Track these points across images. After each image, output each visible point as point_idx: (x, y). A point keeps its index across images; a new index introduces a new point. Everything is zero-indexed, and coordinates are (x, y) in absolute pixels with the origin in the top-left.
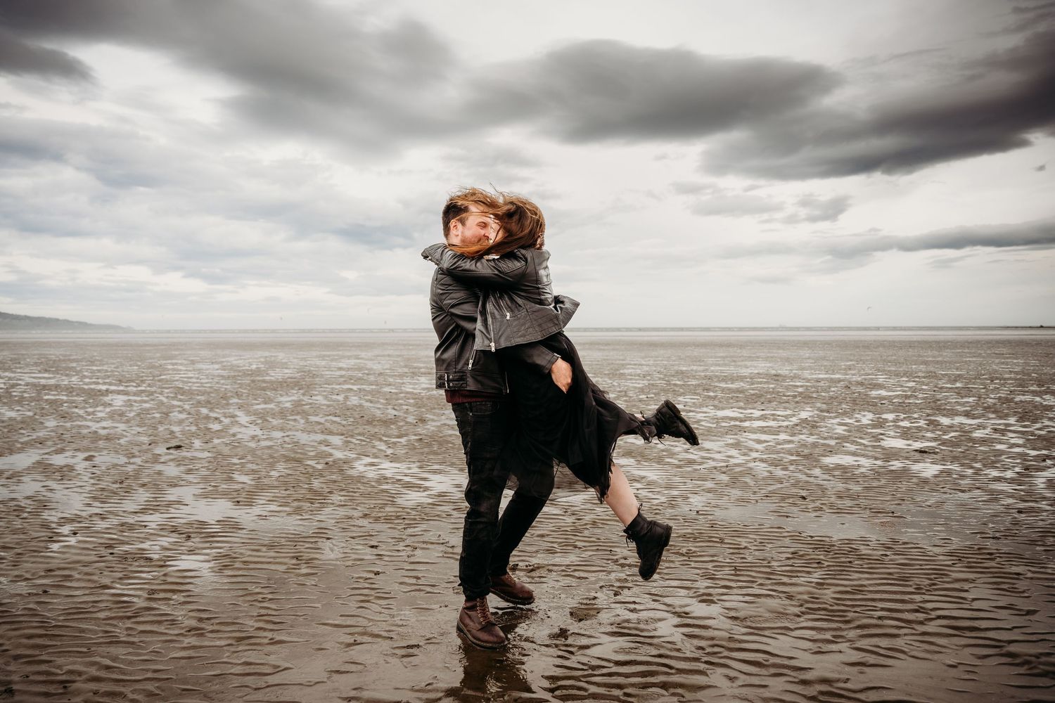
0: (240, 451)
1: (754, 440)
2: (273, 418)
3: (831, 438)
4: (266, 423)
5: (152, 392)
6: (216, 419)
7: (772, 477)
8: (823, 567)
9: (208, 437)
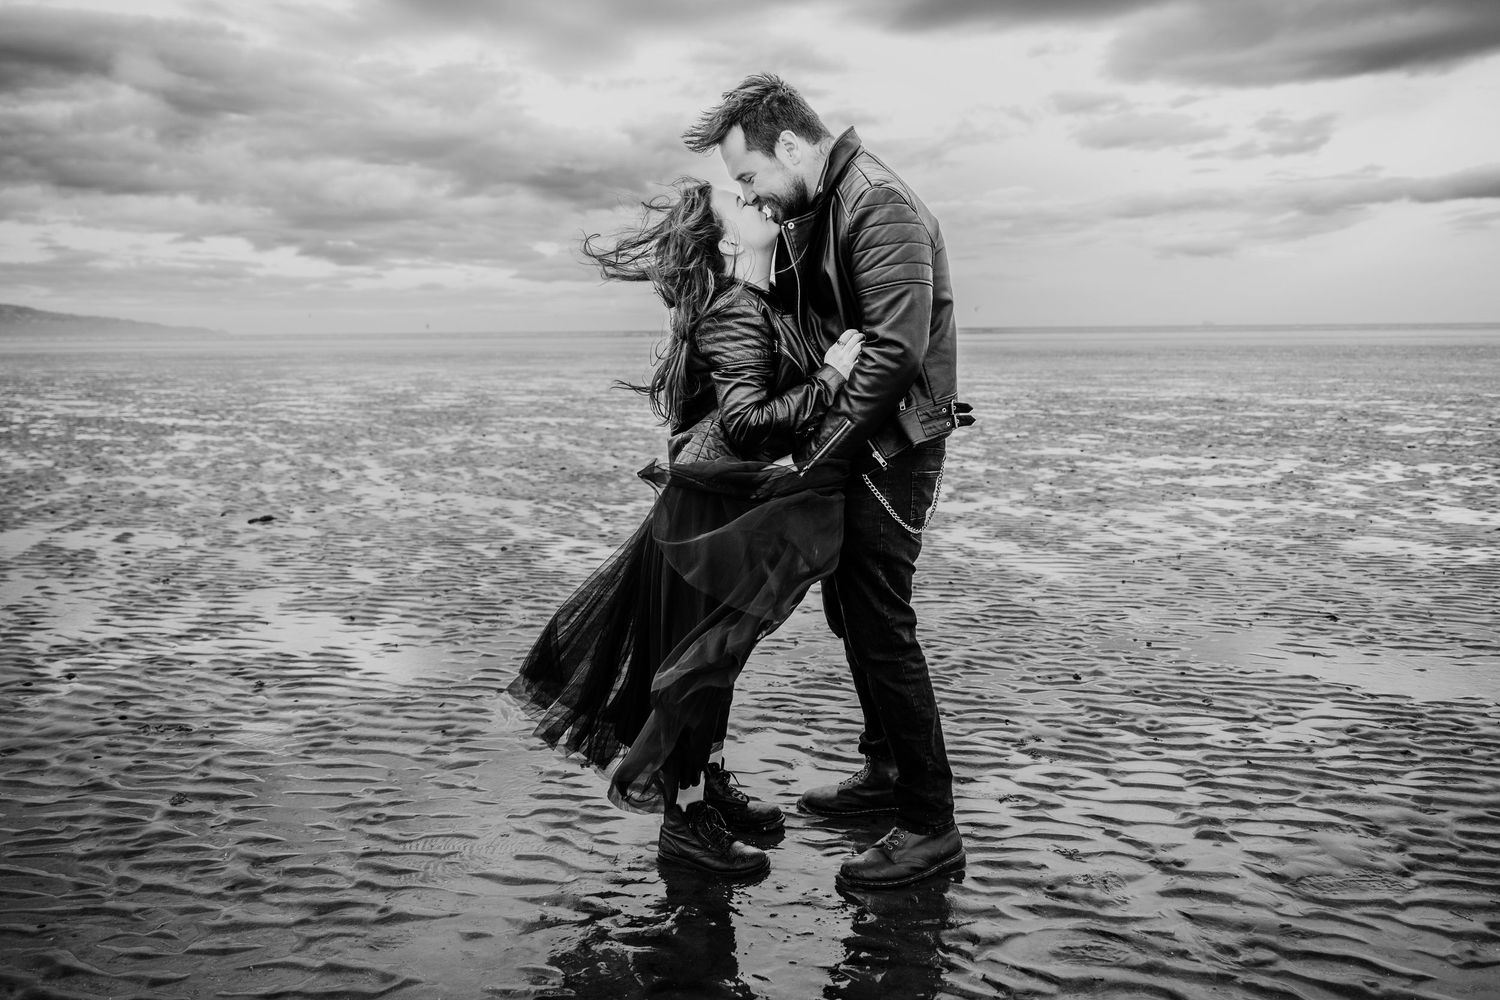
0: (364, 527)
1: (1213, 510)
2: (423, 471)
3: (1344, 505)
4: (410, 479)
5: (242, 429)
6: (333, 472)
7: (1261, 576)
8: (1417, 762)
9: (316, 502)
